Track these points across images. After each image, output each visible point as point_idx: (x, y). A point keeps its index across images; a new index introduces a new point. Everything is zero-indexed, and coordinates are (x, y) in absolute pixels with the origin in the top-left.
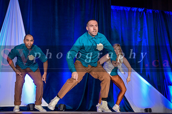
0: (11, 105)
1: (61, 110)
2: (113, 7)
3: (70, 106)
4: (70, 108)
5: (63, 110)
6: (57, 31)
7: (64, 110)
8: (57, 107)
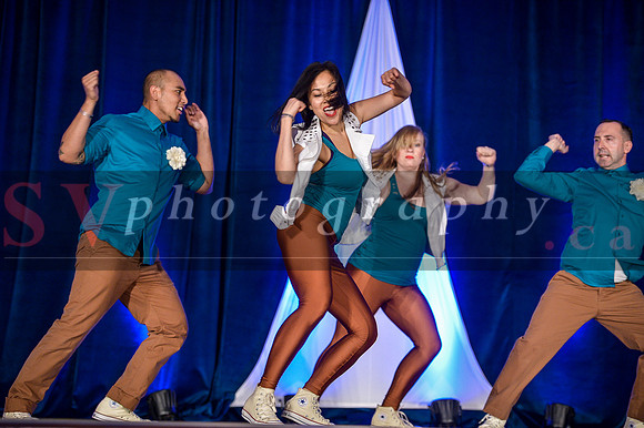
1: (556, 426)
3: (593, 411)
4: (590, 422)
6: (534, 126)
8: (542, 413)
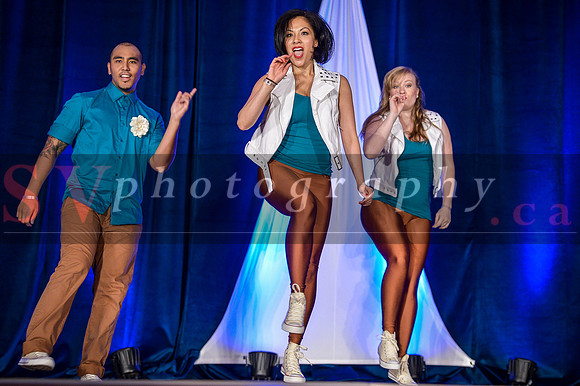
0: (336, 358)
1: (518, 380)
3: (554, 366)
4: (552, 376)
5: (527, 382)
6: (497, 82)
7: (530, 383)
8: (505, 368)
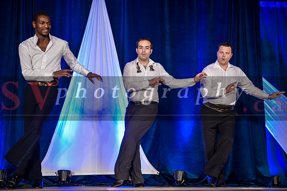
1: (178, 180)
2: (264, 4)
3: (193, 173)
7: (184, 181)
8: (172, 175)
